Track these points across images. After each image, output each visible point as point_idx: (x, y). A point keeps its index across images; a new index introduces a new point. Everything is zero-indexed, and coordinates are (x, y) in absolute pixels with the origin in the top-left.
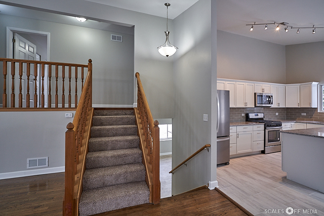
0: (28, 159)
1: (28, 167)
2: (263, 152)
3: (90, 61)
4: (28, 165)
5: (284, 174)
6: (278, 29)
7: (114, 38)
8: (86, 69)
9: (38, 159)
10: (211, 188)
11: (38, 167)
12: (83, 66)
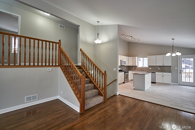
0: (26, 97)
1: (26, 102)
2: (124, 83)
3: (60, 41)
4: (26, 101)
5: (134, 88)
6: (130, 38)
7: (61, 26)
8: (57, 45)
9: (32, 96)
10: (117, 94)
11: (32, 101)
12: (56, 43)
